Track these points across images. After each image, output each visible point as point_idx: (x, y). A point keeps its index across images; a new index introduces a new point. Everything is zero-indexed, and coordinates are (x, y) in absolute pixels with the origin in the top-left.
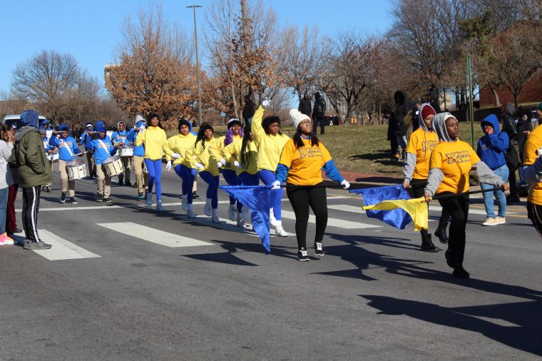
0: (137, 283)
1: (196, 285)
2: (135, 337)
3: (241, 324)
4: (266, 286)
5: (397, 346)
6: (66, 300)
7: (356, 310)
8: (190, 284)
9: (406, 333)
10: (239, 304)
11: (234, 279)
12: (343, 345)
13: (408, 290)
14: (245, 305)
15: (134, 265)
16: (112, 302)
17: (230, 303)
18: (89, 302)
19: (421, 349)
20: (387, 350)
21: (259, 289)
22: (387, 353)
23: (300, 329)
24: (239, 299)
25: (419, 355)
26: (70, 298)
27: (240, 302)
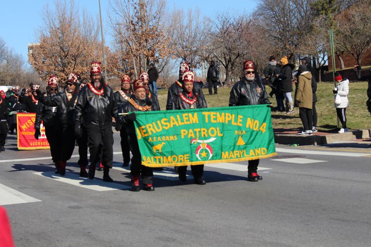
0: (77, 223)
1: (127, 224)
4: (187, 223)
6: (18, 240)
7: (270, 243)
8: (122, 223)
10: (168, 240)
11: (159, 217)
13: (309, 223)
14: (174, 240)
15: (71, 207)
16: (57, 241)
17: (160, 239)
18: (39, 242)
21: (181, 225)
24: (167, 235)
26: (21, 239)
27: (169, 238)
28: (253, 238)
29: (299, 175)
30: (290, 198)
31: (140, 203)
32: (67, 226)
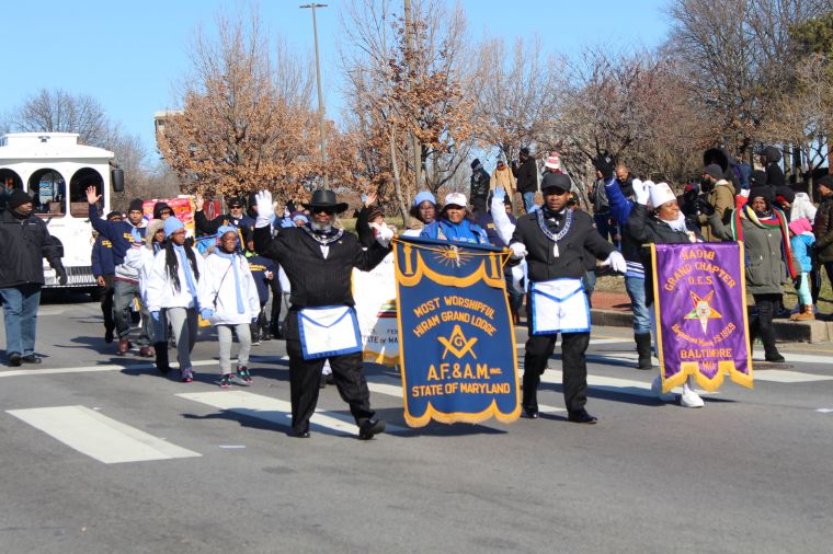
0: (287, 505)
1: (402, 508)
4: (539, 508)
6: (157, 540)
8: (390, 506)
10: (498, 544)
11: (472, 494)
13: (822, 514)
14: (513, 546)
15: (269, 470)
16: (247, 542)
17: (481, 542)
18: (204, 545)
21: (527, 513)
24: (495, 533)
26: (164, 537)
27: (501, 540)
28: (697, 543)
29: (785, 407)
31: (425, 463)
32: (265, 511)
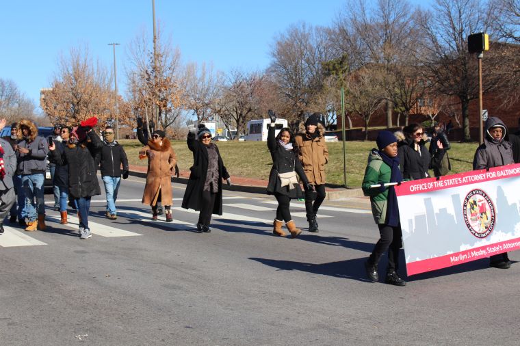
0: (83, 268)
1: (133, 270)
2: (88, 317)
3: (179, 305)
4: (193, 272)
5: (320, 326)
6: (22, 282)
7: (276, 293)
8: (129, 269)
9: (323, 314)
10: (174, 287)
11: (165, 265)
12: (273, 325)
14: (180, 288)
15: (77, 252)
16: (62, 284)
17: (166, 286)
18: (42, 285)
19: (340, 328)
20: (312, 329)
21: (188, 273)
22: (313, 332)
23: (232, 310)
24: (173, 282)
25: (341, 334)
26: (25, 281)
27: (175, 285)
30: (297, 250)
31: (145, 250)
